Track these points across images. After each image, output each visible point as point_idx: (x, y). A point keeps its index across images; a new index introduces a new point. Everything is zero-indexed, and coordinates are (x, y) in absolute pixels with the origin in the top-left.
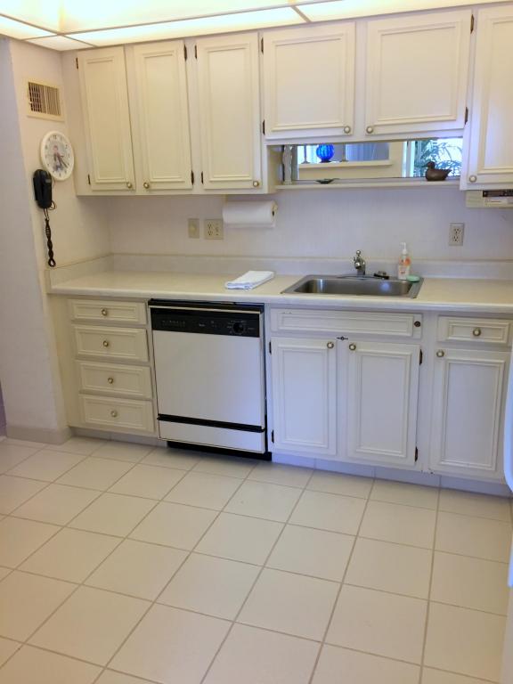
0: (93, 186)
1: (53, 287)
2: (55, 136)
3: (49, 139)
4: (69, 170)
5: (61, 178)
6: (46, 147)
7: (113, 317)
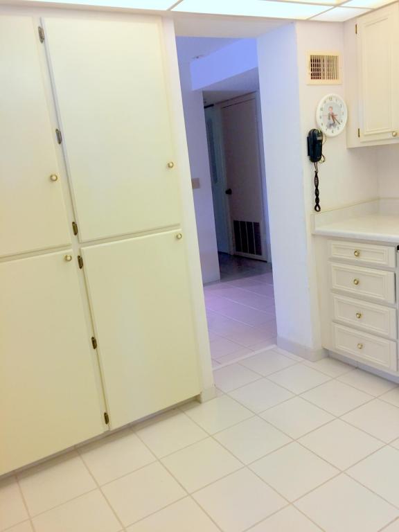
0: (362, 138)
1: (317, 229)
2: (331, 99)
3: (325, 102)
4: (342, 126)
5: (333, 135)
6: (321, 109)
7: (364, 258)
